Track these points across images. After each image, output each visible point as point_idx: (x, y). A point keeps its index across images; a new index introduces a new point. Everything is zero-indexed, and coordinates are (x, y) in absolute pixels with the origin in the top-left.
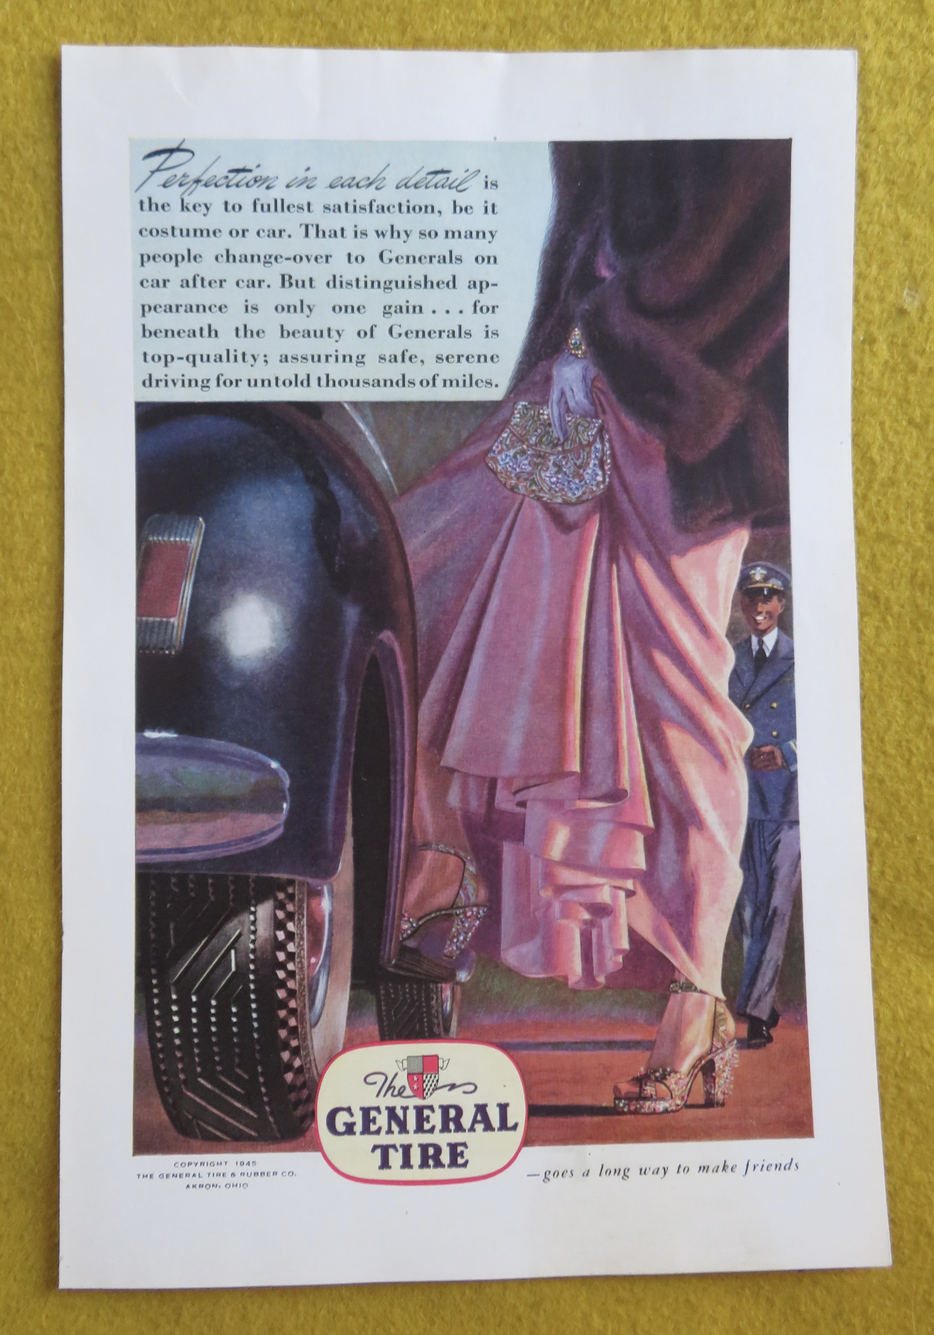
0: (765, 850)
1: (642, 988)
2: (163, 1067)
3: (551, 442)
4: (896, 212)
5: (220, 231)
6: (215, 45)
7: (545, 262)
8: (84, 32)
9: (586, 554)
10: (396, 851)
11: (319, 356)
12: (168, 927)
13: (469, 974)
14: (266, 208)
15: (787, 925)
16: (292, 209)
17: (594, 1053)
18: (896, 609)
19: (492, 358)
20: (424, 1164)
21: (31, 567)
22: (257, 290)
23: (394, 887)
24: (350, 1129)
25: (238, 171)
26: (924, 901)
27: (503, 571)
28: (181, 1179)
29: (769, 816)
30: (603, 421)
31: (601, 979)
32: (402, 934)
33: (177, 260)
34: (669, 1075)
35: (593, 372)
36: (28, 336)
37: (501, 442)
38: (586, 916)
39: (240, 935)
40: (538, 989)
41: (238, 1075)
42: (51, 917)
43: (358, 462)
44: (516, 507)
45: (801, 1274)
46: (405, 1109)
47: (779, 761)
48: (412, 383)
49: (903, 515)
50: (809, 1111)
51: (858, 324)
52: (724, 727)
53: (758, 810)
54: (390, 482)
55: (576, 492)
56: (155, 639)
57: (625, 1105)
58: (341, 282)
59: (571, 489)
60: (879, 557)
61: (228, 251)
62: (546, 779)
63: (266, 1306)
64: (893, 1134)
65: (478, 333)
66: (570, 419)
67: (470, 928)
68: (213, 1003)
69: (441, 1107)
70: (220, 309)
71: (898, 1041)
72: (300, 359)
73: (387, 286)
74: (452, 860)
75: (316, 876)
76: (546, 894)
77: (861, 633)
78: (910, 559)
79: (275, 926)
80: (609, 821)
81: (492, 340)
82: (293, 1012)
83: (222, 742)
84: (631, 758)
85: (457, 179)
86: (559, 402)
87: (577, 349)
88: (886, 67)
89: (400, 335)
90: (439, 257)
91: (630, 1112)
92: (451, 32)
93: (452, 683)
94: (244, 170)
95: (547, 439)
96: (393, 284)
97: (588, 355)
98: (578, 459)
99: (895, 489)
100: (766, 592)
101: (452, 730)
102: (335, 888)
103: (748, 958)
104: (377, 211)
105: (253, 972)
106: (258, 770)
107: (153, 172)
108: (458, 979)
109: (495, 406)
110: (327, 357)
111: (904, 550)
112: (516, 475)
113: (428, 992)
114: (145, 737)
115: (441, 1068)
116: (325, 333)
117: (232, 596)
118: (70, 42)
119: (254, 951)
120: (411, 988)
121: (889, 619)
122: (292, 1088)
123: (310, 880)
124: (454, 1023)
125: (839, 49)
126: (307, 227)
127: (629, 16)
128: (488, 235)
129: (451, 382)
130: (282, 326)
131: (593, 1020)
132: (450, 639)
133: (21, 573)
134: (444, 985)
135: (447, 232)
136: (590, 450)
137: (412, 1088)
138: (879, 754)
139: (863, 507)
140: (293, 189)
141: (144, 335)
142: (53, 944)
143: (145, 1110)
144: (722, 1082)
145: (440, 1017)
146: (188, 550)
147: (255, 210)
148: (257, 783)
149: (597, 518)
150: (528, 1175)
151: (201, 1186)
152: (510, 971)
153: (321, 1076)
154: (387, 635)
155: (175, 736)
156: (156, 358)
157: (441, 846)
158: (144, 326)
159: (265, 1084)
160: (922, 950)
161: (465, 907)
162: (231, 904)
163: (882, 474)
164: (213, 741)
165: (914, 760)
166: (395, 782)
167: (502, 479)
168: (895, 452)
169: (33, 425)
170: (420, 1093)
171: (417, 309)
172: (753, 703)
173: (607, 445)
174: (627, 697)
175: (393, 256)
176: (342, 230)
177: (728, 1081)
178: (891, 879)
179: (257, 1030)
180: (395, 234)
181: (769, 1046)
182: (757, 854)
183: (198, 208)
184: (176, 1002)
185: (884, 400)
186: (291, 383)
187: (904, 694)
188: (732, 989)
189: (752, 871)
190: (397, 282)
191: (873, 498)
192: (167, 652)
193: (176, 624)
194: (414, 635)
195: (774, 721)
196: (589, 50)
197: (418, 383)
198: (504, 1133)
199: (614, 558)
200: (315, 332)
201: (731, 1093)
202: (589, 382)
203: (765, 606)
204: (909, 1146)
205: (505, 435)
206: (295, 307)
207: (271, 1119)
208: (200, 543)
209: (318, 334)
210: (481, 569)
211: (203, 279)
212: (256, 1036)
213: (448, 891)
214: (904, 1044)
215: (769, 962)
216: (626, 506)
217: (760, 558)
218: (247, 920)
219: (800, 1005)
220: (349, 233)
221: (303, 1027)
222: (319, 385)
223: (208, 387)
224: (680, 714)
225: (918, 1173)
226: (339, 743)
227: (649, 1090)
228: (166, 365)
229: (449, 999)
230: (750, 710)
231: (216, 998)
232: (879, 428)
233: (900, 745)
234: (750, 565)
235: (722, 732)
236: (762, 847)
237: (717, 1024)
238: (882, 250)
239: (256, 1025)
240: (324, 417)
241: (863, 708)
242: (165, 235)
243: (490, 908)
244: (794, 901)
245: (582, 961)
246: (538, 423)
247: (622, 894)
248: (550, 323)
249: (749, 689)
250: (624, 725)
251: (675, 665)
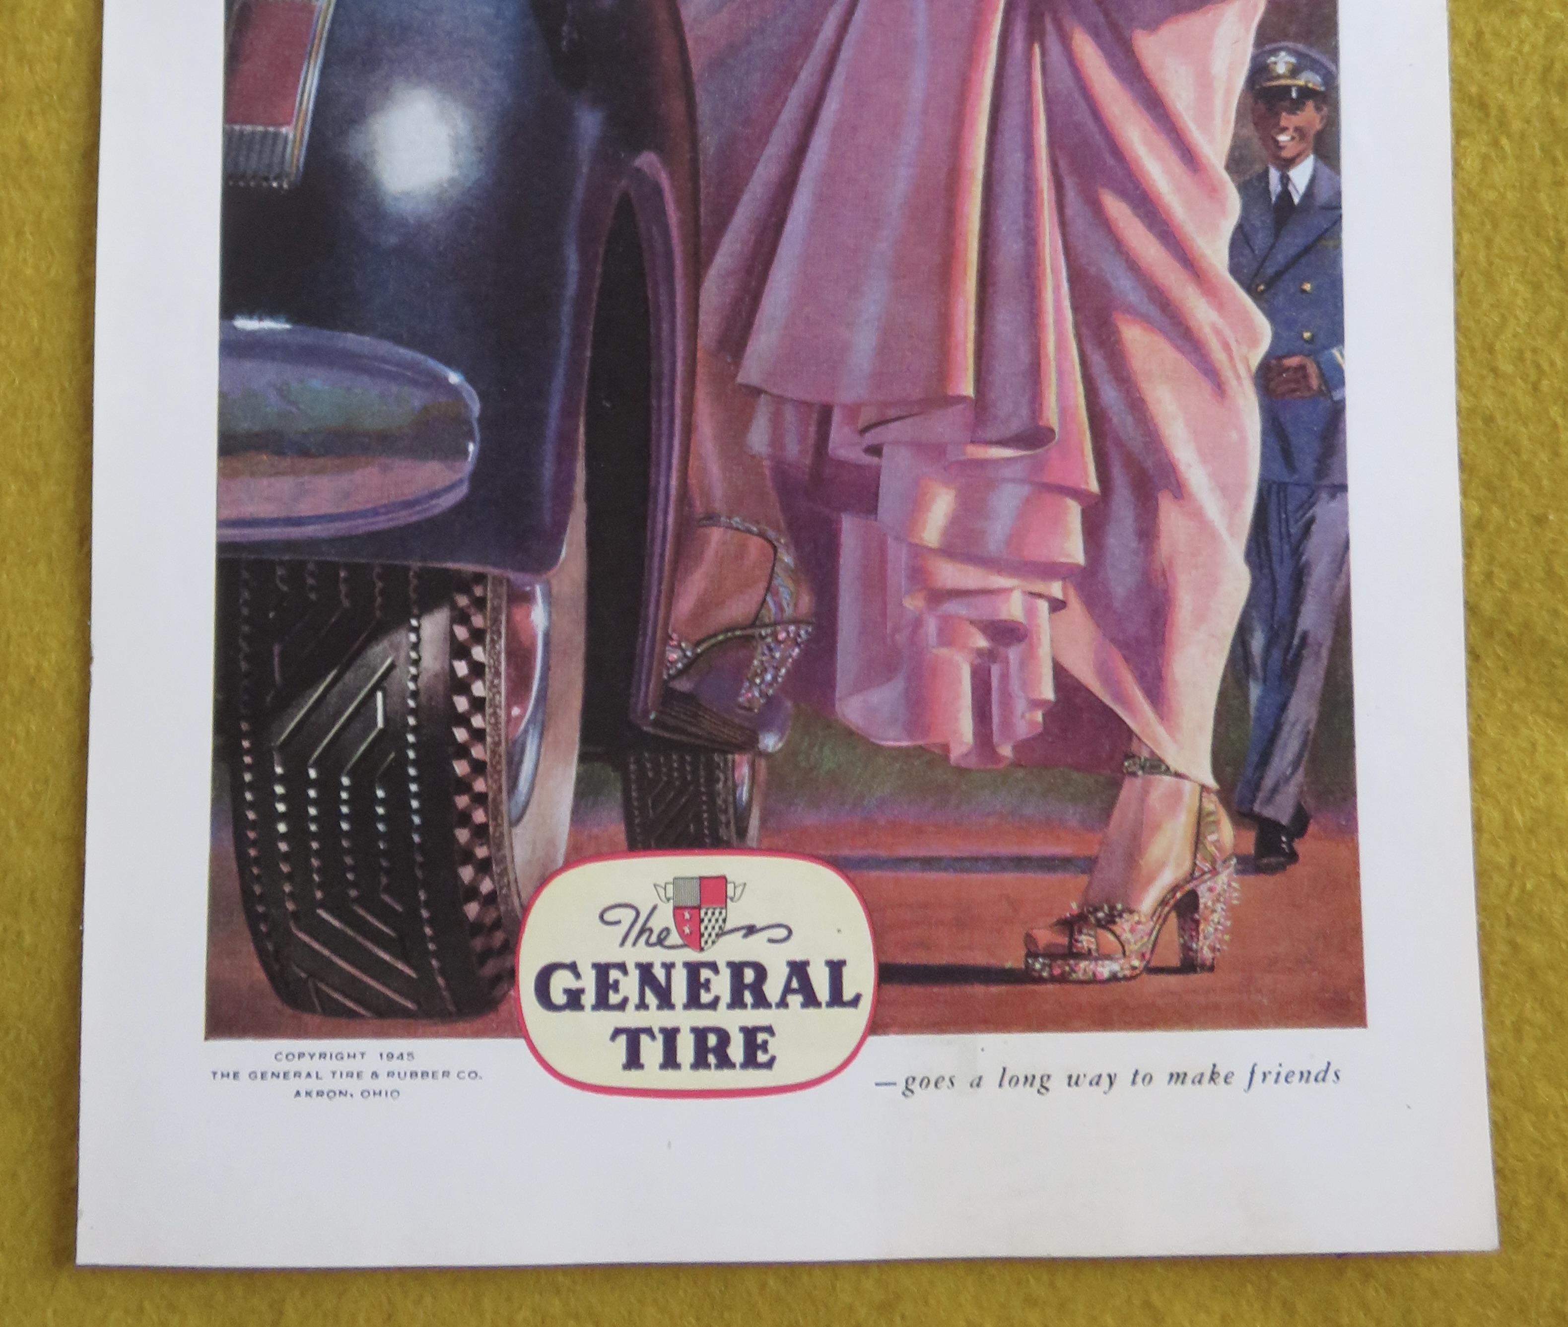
0: (1289, 535)
1: (1077, 768)
2: (257, 889)
9: (989, 26)
10: (660, 527)
12: (271, 653)
13: (780, 739)
15: (1325, 662)
17: (993, 877)
18: (1516, 125)
20: (700, 1062)
21: (46, 37)
23: (655, 588)
24: (574, 1000)
26: (1559, 626)
27: (846, 53)
28: (285, 1082)
29: (1296, 477)
31: (1006, 751)
32: (668, 669)
34: (1121, 916)
38: (982, 642)
39: (392, 667)
40: (898, 765)
41: (385, 905)
42: (71, 632)
45: (1342, 1258)
46: (669, 967)
47: (1315, 382)
50: (1360, 981)
52: (1220, 322)
53: (1278, 466)
56: (252, 164)
57: (1044, 965)
60: (1488, 36)
62: (916, 409)
63: (428, 1300)
64: (1502, 1022)
67: (783, 660)
68: (345, 781)
69: (730, 964)
71: (1513, 864)
74: (755, 545)
75: (522, 568)
76: (914, 604)
77: (1457, 165)
78: (1541, 40)
79: (451, 653)
80: (1023, 481)
82: (480, 799)
83: (367, 339)
84: (1061, 374)
91: (1053, 979)
93: (759, 242)
100: (1294, 95)
101: (757, 322)
102: (555, 590)
103: (1258, 719)
105: (415, 730)
106: (427, 386)
108: (761, 746)
111: (1530, 25)
113: (711, 768)
114: (235, 328)
115: (732, 899)
117: (387, 90)
119: (415, 695)
120: (682, 761)
121: (1504, 141)
122: (477, 928)
123: (512, 575)
124: (754, 822)
131: (991, 821)
132: (754, 167)
133: (30, 48)
134: (737, 757)
137: (681, 933)
138: (1485, 372)
142: (75, 677)
143: (227, 962)
144: (1211, 930)
145: (731, 811)
146: (312, 12)
148: (425, 409)
150: (877, 1084)
151: (320, 1094)
152: (850, 735)
153: (526, 909)
154: (648, 161)
155: (288, 326)
157: (736, 520)
159: (431, 922)
160: (1555, 708)
161: (775, 624)
162: (378, 614)
164: (351, 336)
165: (1545, 383)
166: (659, 408)
170: (694, 940)
172: (1271, 283)
174: (1054, 271)
177: (1220, 927)
178: (1504, 586)
179: (418, 829)
181: (1292, 869)
182: (1274, 541)
184: (281, 780)
187: (1529, 270)
188: (1229, 769)
189: (1266, 571)
192: (275, 185)
193: (291, 136)
194: (694, 161)
195: (1306, 316)
198: (837, 1011)
199: (1035, 34)
201: (1225, 947)
203: (1293, 117)
204: (1530, 1045)
207: (441, 981)
208: (333, 1)
212: (416, 838)
213: (747, 597)
214: (1523, 868)
215: (1294, 724)
217: (1285, 36)
218: (404, 641)
219: (1345, 799)
221: (498, 825)
224: (1146, 300)
225: (1544, 1092)
226: (565, 343)
227: (1086, 941)
229: (746, 781)
230: (1266, 296)
231: (351, 774)
233: (1521, 358)
234: (1268, 47)
235: (1217, 332)
236: (1283, 530)
237: (1202, 828)
239: (416, 820)
241: (1458, 294)
243: (818, 627)
244: (1337, 622)
245: (974, 720)
247: (1043, 606)
249: (1264, 261)
250: (1049, 318)
251: (1138, 216)
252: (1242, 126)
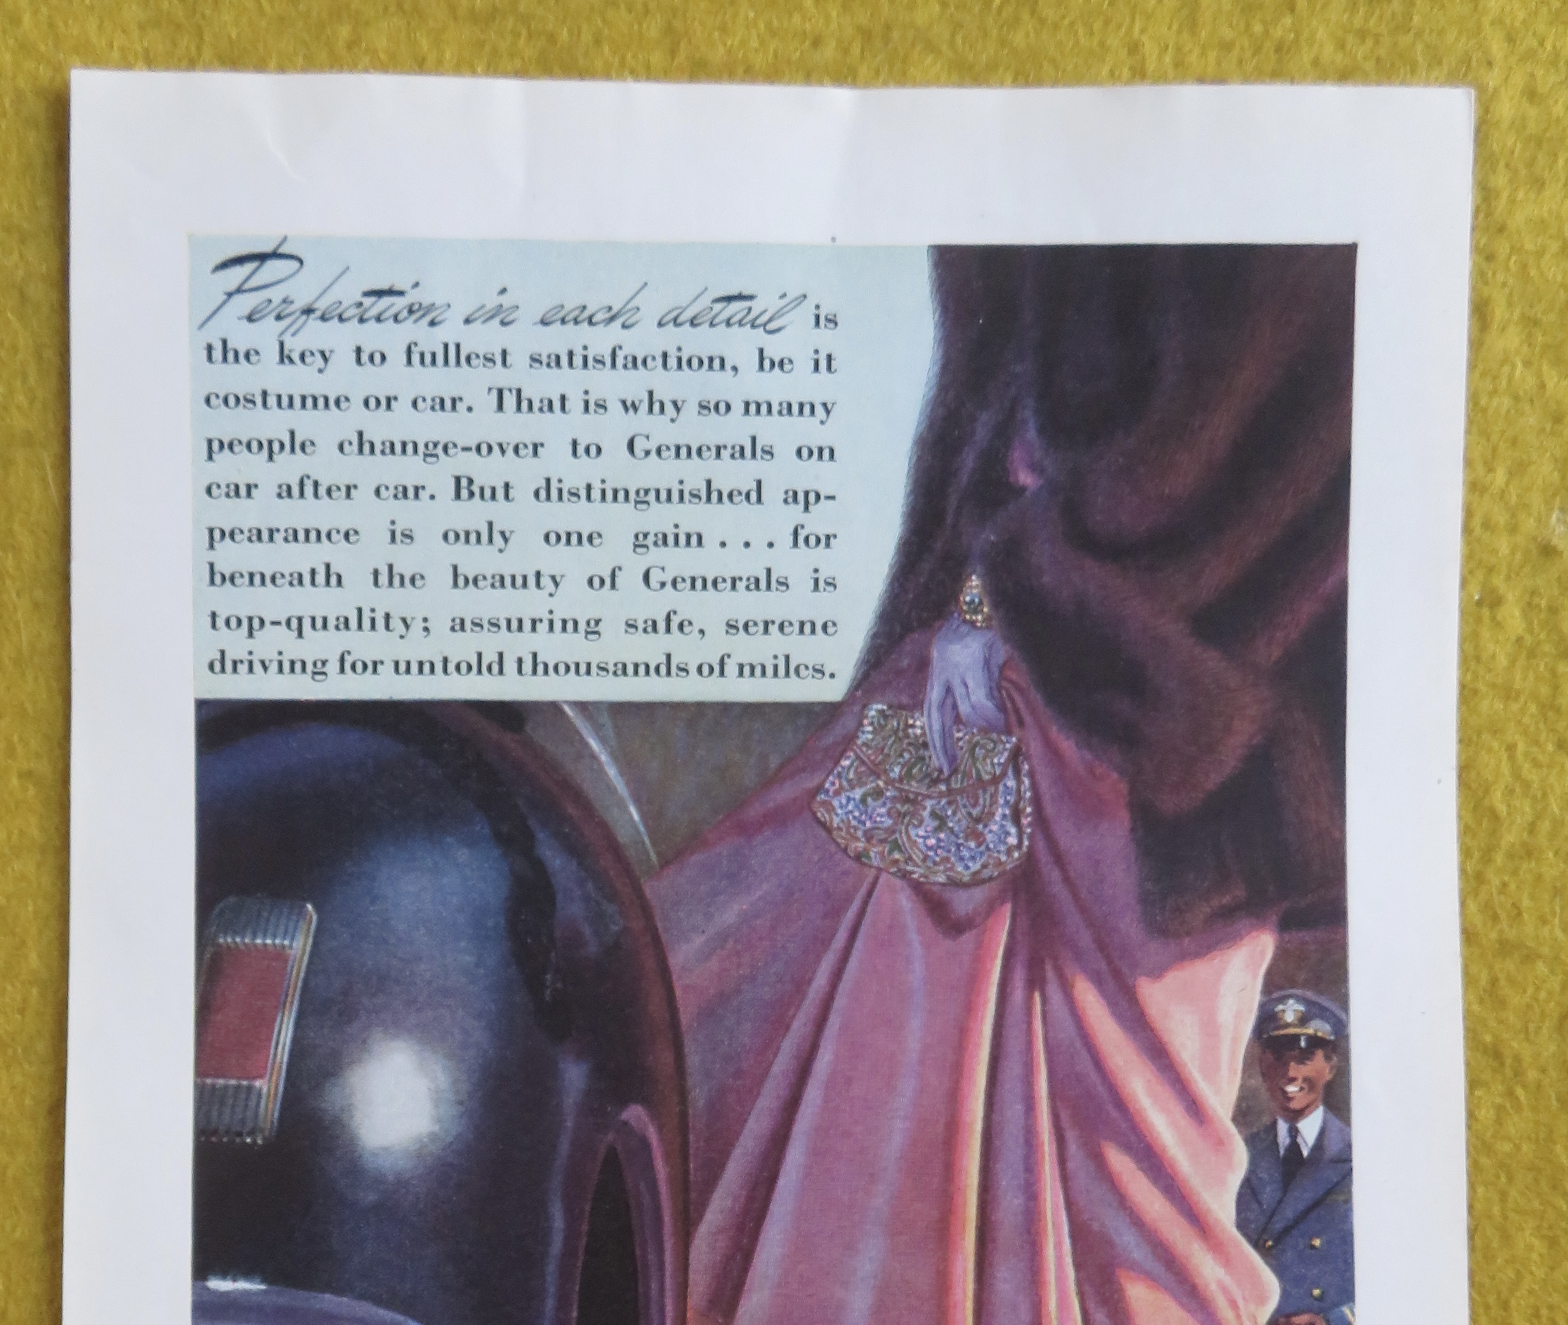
3: (928, 775)
4: (1539, 375)
5: (347, 399)
6: (341, 70)
7: (919, 458)
8: (111, 46)
9: (988, 973)
11: (520, 621)
14: (428, 359)
16: (474, 362)
18: (1532, 1075)
19: (825, 627)
21: (9, 988)
22: (411, 503)
25: (379, 294)
27: (840, 1002)
30: (1019, 740)
33: (270, 449)
35: (1002, 652)
36: (8, 582)
37: (839, 776)
43: (587, 807)
44: (863, 891)
48: (683, 670)
49: (1547, 910)
51: (1471, 572)
52: (1227, 1280)
54: (643, 843)
55: (970, 864)
56: (225, 1118)
58: (560, 491)
59: (962, 859)
60: (1503, 982)
61: (360, 434)
65: (801, 582)
66: (960, 735)
70: (347, 536)
72: (486, 625)
73: (641, 498)
77: (1471, 1115)
78: (1557, 988)
81: (825, 596)
83: (345, 1299)
85: (765, 311)
86: (942, 705)
87: (976, 611)
88: (1524, 118)
89: (663, 585)
90: (733, 448)
92: (756, 51)
93: (750, 1199)
94: (391, 292)
95: (921, 769)
96: (652, 497)
97: (994, 623)
98: (974, 805)
99: (1533, 864)
100: (1303, 1044)
101: (748, 1281)
104: (625, 366)
107: (230, 295)
109: (831, 710)
110: (534, 622)
111: (1546, 970)
112: (865, 833)
114: (208, 1289)
116: (531, 581)
117: (364, 1042)
118: (86, 65)
121: (1520, 1092)
125: (1442, 85)
126: (500, 393)
127: (1072, 24)
128: (819, 410)
129: (752, 668)
130: (455, 568)
132: (746, 1121)
135: (747, 404)
136: (997, 790)
139: (1477, 895)
140: (476, 325)
141: (212, 582)
146: (286, 961)
147: (409, 362)
149: (1007, 910)
154: (635, 1114)
155: (263, 1287)
156: (233, 623)
158: (212, 566)
163: (1510, 837)
164: (329, 1296)
167: (839, 840)
168: (1534, 798)
169: (16, 738)
171: (694, 540)
172: (1278, 1240)
173: (1026, 781)
174: (1057, 1226)
175: (652, 445)
176: (563, 398)
180: (656, 407)
183: (308, 359)
185: (1515, 707)
186: (470, 668)
187: (1545, 1225)
190: (658, 492)
191: (1495, 881)
192: (248, 1140)
193: (265, 1090)
194: (684, 1115)
195: (1315, 1271)
196: (1002, 84)
197: (693, 669)
199: (1035, 982)
200: (513, 578)
202: (996, 671)
203: (1301, 1066)
205: (846, 763)
206: (479, 535)
208: (308, 948)
209: (519, 581)
210: (802, 1000)
211: (316, 484)
216: (1058, 889)
217: (1293, 984)
220: (575, 404)
222: (520, 671)
223: (324, 673)
226: (550, 1304)
228: (251, 635)
230: (1274, 1251)
232: (1505, 757)
234: (1275, 995)
235: (1224, 1289)
238: (1514, 442)
240: (528, 728)
241: (1472, 1249)
242: (250, 405)
246: (906, 741)
248: (926, 566)
249: (1273, 1214)
250: (1051, 1275)
251: (1141, 1169)
252: (1249, 1077)
